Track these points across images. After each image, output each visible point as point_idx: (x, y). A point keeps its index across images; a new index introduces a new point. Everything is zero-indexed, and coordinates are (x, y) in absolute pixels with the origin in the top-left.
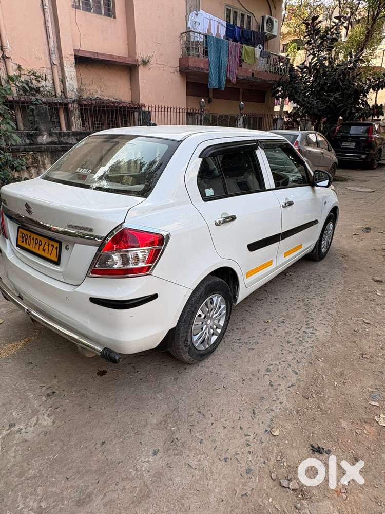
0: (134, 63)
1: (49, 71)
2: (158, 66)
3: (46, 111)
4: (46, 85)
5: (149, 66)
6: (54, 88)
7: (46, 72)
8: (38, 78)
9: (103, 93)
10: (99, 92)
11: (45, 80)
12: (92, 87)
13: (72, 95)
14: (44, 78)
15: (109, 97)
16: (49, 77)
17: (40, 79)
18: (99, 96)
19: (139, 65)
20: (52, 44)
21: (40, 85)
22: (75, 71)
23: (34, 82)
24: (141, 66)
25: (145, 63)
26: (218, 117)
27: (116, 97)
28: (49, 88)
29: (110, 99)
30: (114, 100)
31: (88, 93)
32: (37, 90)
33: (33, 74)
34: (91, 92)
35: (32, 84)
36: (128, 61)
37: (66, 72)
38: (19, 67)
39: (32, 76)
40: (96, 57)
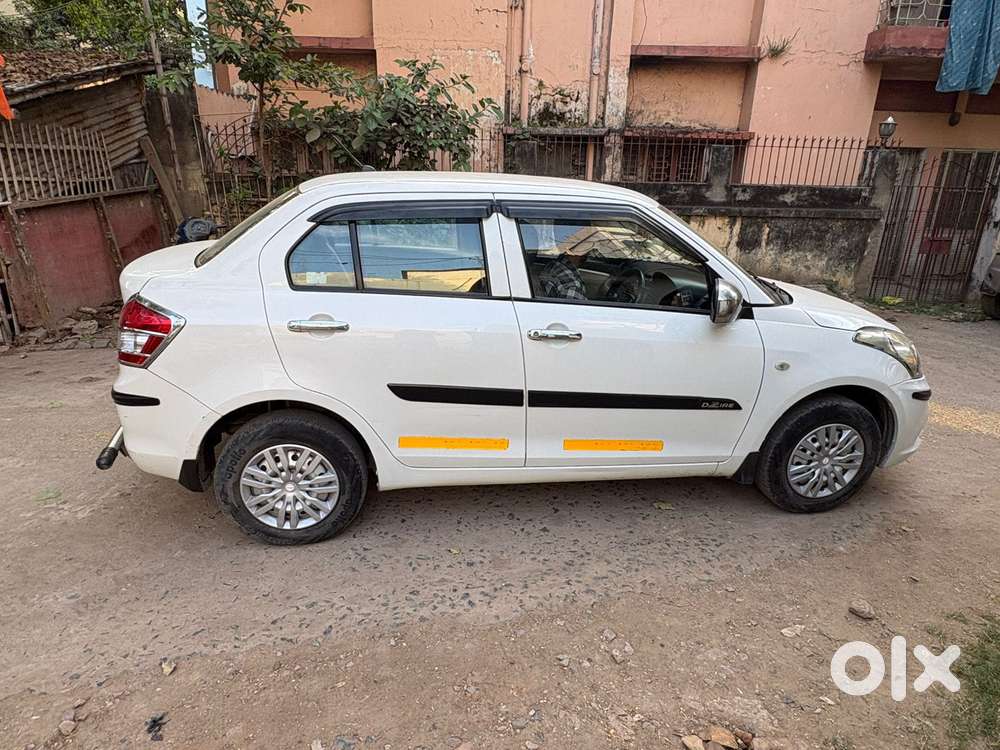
0: (750, 56)
1: (586, 86)
2: (808, 55)
3: (533, 149)
4: (576, 108)
5: (786, 58)
6: (588, 112)
7: (583, 88)
8: (565, 97)
9: (680, 116)
10: (673, 114)
11: (576, 101)
12: (660, 107)
13: (614, 121)
14: (574, 98)
15: (690, 122)
16: (584, 96)
17: (568, 99)
18: (671, 122)
19: (759, 60)
20: (597, 43)
21: (567, 109)
22: (627, 81)
23: (559, 105)
24: (767, 59)
25: (776, 53)
26: (975, 156)
27: (705, 122)
28: (580, 112)
29: (692, 125)
30: (698, 127)
31: (652, 117)
32: (561, 117)
33: (560, 93)
34: (657, 115)
35: (554, 107)
36: (738, 53)
37: (610, 85)
38: (541, 84)
39: (558, 96)
40: (672, 54)
